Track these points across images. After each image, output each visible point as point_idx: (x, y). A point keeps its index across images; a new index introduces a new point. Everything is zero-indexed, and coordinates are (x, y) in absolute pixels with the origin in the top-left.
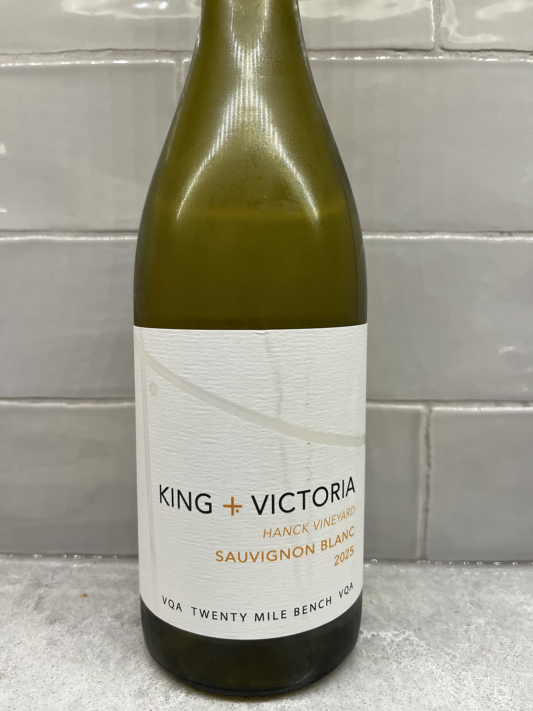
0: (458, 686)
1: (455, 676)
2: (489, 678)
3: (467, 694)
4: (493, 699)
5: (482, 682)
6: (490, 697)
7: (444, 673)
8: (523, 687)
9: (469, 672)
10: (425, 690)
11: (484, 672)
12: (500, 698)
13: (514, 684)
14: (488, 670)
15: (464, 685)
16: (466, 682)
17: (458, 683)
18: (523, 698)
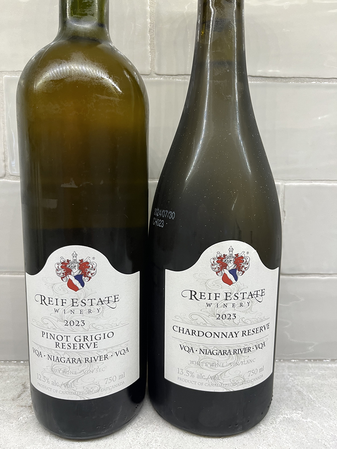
0: (135, 437)
1: (136, 431)
2: (154, 432)
3: (137, 442)
4: (150, 445)
5: (149, 435)
6: (149, 444)
7: (131, 429)
8: (169, 438)
9: (145, 428)
10: (116, 440)
11: (153, 429)
12: (154, 444)
13: (166, 436)
14: (156, 428)
15: (139, 437)
16: (140, 435)
17: (136, 436)
18: (166, 445)
